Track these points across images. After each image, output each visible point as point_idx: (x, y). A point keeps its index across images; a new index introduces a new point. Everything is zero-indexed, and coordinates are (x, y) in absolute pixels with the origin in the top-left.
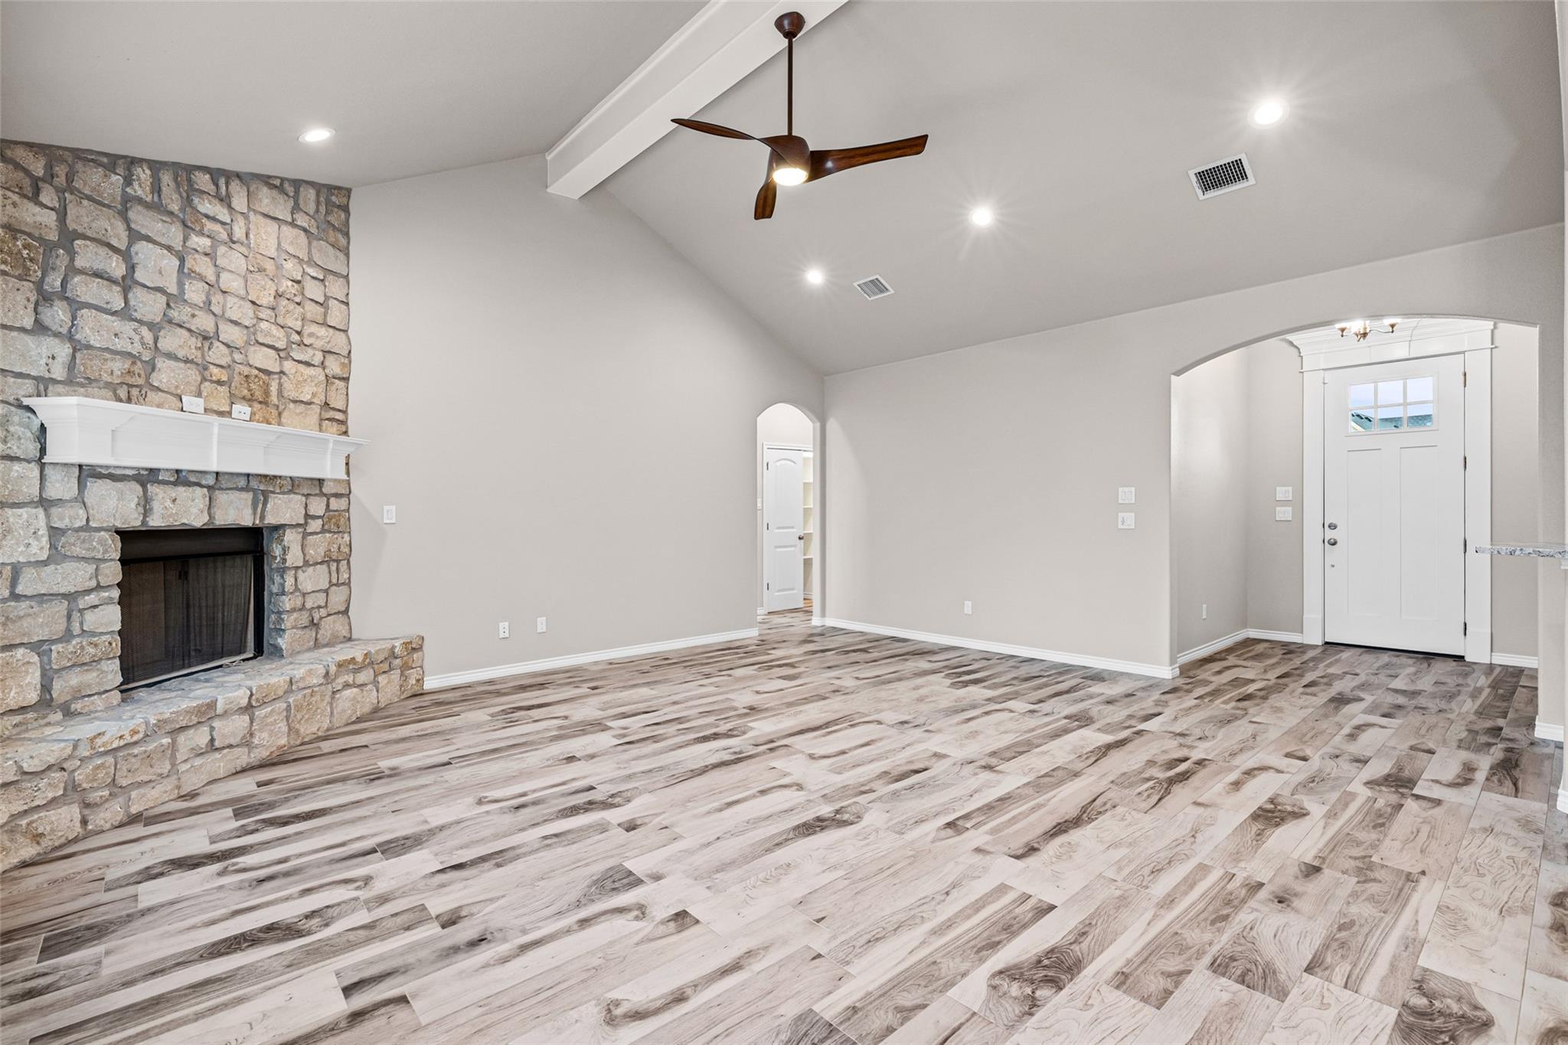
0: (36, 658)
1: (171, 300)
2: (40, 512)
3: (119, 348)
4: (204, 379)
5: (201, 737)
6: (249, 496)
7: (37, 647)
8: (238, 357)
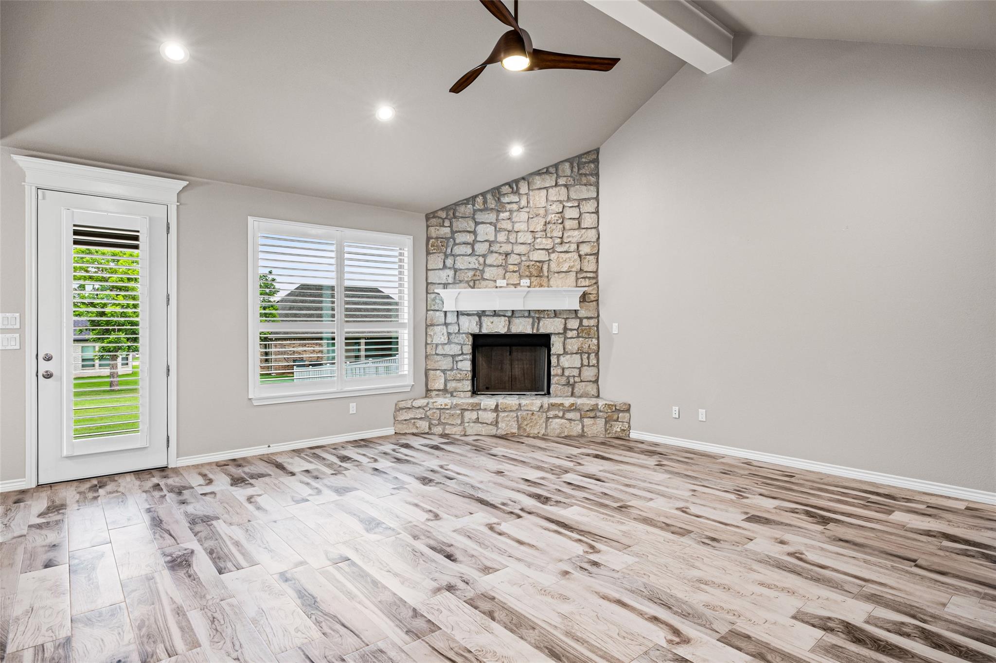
0: (443, 375)
1: (491, 243)
2: (445, 327)
3: (471, 267)
4: (506, 272)
5: (474, 416)
6: (531, 320)
7: (444, 371)
8: (524, 258)
